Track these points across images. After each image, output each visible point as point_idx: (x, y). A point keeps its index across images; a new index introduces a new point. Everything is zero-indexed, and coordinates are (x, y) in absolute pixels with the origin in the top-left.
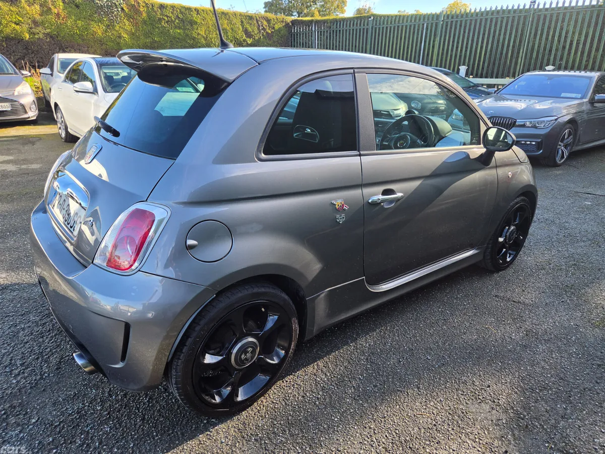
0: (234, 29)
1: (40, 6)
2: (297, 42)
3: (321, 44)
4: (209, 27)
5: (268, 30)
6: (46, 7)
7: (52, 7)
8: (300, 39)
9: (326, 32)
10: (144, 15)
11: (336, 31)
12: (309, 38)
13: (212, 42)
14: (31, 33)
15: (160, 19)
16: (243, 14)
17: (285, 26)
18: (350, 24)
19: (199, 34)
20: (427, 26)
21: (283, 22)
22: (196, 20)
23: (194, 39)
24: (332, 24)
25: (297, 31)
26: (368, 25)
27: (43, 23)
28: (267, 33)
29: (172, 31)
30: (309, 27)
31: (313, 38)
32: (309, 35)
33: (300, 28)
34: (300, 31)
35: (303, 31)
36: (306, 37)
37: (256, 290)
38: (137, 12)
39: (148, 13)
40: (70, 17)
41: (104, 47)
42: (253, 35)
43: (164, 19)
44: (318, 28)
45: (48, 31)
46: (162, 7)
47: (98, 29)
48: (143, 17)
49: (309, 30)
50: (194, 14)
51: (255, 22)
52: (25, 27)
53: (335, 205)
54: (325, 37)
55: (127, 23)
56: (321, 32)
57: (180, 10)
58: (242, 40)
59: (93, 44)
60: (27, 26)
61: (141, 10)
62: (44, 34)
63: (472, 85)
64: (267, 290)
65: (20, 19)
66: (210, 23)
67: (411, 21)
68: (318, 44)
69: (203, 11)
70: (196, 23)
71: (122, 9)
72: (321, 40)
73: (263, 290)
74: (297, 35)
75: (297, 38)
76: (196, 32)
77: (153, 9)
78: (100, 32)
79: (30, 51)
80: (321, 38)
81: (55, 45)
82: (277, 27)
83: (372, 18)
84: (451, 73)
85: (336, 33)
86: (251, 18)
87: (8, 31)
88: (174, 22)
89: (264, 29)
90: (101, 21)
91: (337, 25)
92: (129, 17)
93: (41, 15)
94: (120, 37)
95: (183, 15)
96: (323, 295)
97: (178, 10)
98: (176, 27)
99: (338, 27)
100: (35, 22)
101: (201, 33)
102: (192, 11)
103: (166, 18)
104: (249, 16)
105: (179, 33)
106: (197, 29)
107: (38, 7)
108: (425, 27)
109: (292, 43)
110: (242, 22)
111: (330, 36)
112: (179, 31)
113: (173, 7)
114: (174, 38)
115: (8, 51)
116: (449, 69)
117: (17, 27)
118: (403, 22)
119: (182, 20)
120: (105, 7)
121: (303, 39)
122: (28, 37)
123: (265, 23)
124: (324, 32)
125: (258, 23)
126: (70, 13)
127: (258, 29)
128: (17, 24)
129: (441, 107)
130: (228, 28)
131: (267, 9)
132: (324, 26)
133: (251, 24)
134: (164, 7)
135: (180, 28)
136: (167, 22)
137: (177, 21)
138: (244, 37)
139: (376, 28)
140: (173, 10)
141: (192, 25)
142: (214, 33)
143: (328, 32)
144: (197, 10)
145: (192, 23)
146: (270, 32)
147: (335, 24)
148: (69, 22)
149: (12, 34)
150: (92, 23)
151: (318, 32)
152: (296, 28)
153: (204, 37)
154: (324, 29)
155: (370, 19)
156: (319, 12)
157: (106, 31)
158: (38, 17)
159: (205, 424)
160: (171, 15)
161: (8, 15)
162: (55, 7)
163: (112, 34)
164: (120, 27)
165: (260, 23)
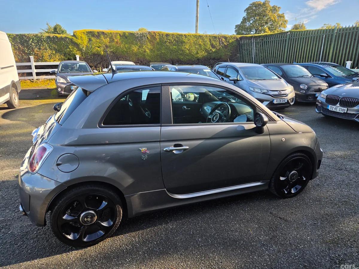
0: (205, 44)
1: (110, 38)
2: (243, 49)
3: (257, 49)
4: (191, 44)
5: (225, 43)
6: (112, 39)
7: (115, 39)
8: (245, 47)
9: (260, 43)
10: (158, 40)
11: (266, 42)
12: (250, 46)
13: (192, 52)
14: (104, 51)
15: (166, 42)
16: (211, 36)
17: (236, 40)
18: (275, 37)
19: (185, 48)
20: (326, 37)
21: (234, 38)
22: (184, 41)
23: (183, 50)
24: (264, 38)
25: (243, 43)
26: (286, 37)
27: (110, 47)
28: (224, 45)
29: (171, 47)
30: (250, 40)
31: (252, 46)
32: (250, 45)
33: (245, 41)
34: (245, 42)
35: (246, 43)
36: (248, 46)
37: (93, 188)
38: (155, 39)
39: (160, 39)
40: (122, 43)
41: (137, 57)
42: (216, 47)
43: (168, 41)
44: (255, 40)
45: (112, 50)
46: (167, 35)
47: (135, 48)
48: (157, 41)
49: (250, 42)
50: (184, 38)
51: (218, 39)
52: (102, 49)
53: (141, 150)
54: (260, 45)
55: (149, 44)
56: (257, 43)
57: (177, 36)
58: (209, 50)
59: (132, 56)
60: (103, 48)
61: (157, 37)
62: (110, 51)
63: (353, 73)
64: (100, 189)
65: (100, 45)
66: (192, 42)
67: (315, 34)
68: (255, 49)
69: (189, 36)
70: (184, 42)
71: (147, 38)
72: (257, 47)
73: (97, 188)
74: (243, 45)
75: (243, 46)
76: (184, 47)
77: (162, 37)
78: (136, 49)
79: (103, 60)
80: (257, 46)
81: (115, 57)
82: (230, 41)
83: (289, 33)
84: (338, 66)
85: (266, 43)
86: (215, 37)
87: (94, 51)
88: (172, 42)
89: (223, 43)
90: (137, 44)
91: (267, 38)
92: (150, 41)
93: (109, 43)
94: (145, 52)
95: (178, 39)
96: (136, 195)
97: (176, 36)
98: (174, 45)
99: (268, 39)
100: (107, 46)
101: (186, 47)
102: (183, 36)
103: (169, 41)
104: (214, 36)
105: (175, 48)
106: (185, 45)
107: (108, 39)
108: (324, 37)
109: (240, 49)
110: (210, 40)
111: (262, 45)
112: (175, 47)
113: (173, 35)
114: (172, 50)
115: (94, 60)
116: (337, 63)
117: (99, 49)
118: (309, 35)
119: (177, 41)
120: (139, 37)
121: (246, 47)
122: (103, 53)
123: (224, 39)
124: (259, 42)
125: (219, 40)
126: (122, 41)
127: (220, 43)
128: (99, 47)
129: (323, 88)
130: (202, 44)
131: (237, 29)
132: (259, 39)
133: (215, 41)
134: (168, 35)
135: (175, 45)
136: (169, 43)
137: (174, 42)
138: (211, 48)
139: (291, 39)
140: (173, 36)
141: (182, 44)
142: (194, 47)
143: (262, 43)
144: (185, 36)
145: (182, 42)
146: (226, 44)
147: (266, 38)
148: (122, 45)
149: (96, 52)
150: (132, 45)
151: (255, 43)
152: (242, 41)
153: (188, 49)
154: (259, 41)
155: (287, 34)
156: (269, 28)
157: (139, 49)
158: (108, 44)
159: (69, 249)
160: (171, 39)
161: (95, 43)
162: (116, 39)
163: (142, 50)
164: (145, 47)
165: (220, 40)
